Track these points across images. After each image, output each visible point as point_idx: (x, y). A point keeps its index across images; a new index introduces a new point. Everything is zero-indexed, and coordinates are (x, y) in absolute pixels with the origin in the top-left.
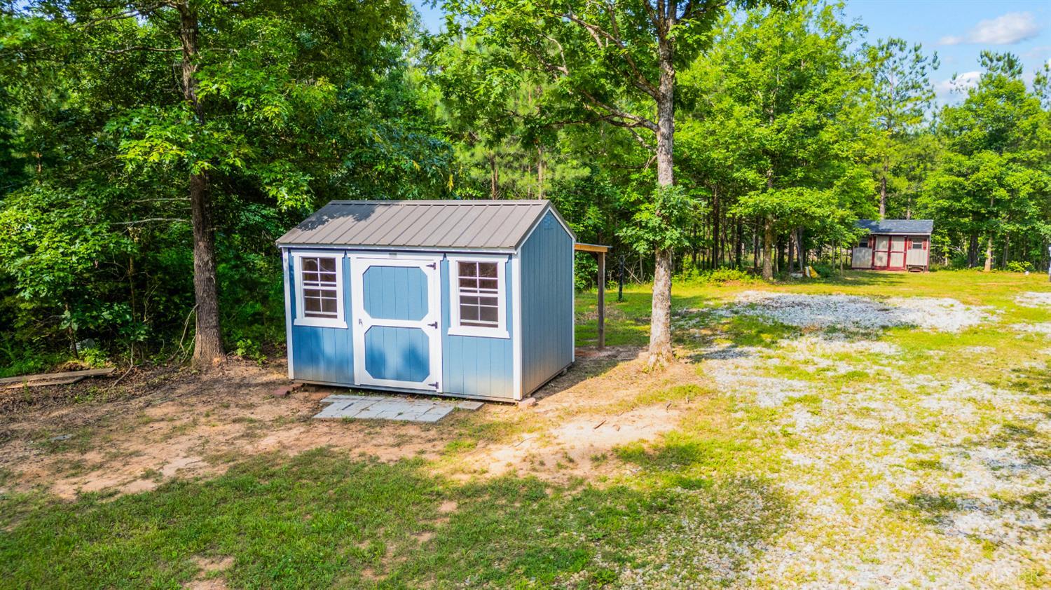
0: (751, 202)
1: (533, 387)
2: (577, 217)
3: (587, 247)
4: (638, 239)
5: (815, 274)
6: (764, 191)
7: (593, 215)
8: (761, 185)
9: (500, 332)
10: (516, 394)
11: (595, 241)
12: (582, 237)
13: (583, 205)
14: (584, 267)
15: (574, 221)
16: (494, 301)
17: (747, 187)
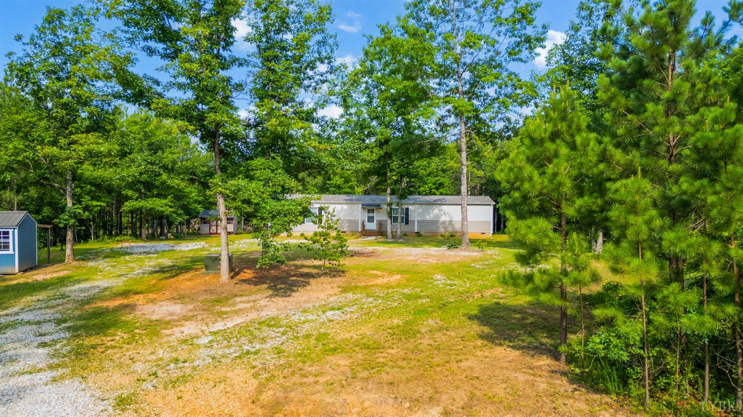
0: (129, 205)
1: (24, 269)
2: (38, 212)
3: (42, 226)
4: (60, 223)
5: (172, 237)
6: (137, 200)
7: (47, 211)
8: (135, 197)
9: (11, 252)
10: (17, 270)
11: (47, 223)
12: (40, 222)
13: (41, 206)
14: (42, 236)
15: (36, 214)
16: (8, 243)
17: (127, 198)
